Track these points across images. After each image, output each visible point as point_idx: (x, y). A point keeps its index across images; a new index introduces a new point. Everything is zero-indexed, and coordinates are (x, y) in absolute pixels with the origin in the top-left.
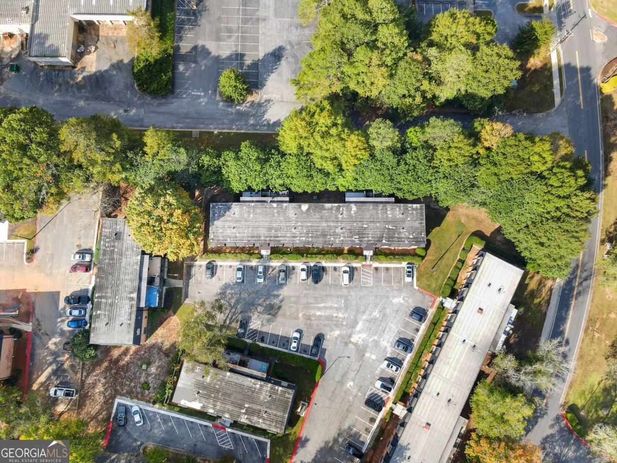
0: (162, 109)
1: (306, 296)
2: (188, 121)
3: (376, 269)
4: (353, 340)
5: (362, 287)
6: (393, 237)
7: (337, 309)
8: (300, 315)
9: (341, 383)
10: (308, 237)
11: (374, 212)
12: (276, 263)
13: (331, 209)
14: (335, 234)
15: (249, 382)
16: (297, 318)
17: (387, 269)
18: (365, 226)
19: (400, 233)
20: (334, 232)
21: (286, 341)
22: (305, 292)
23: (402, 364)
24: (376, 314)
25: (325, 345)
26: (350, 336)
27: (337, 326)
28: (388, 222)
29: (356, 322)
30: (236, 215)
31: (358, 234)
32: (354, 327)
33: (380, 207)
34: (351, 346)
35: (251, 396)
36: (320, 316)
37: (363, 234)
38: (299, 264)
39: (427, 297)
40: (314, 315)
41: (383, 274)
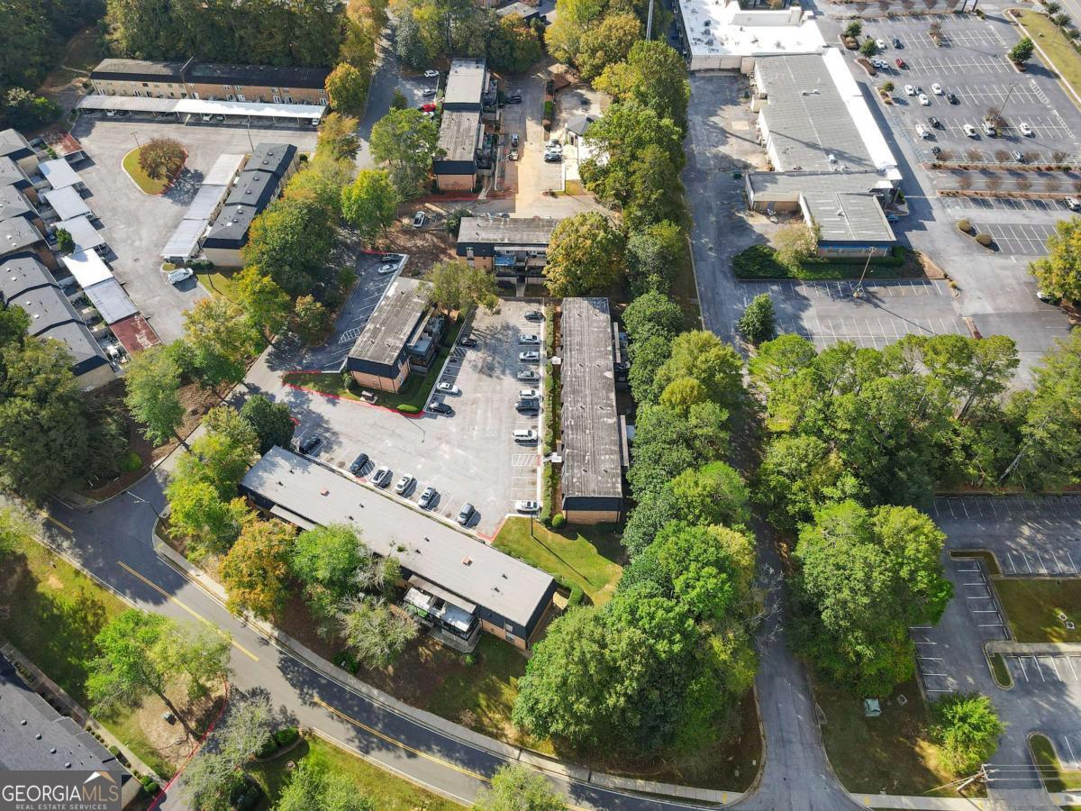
1: (502, 400)
2: (710, 294)
3: (534, 471)
4: (443, 446)
5: (510, 454)
6: (573, 460)
7: (484, 430)
8: (479, 395)
9: (393, 434)
10: (571, 377)
12: (542, 371)
13: (608, 398)
14: (576, 402)
15: (408, 329)
16: (475, 391)
17: (534, 483)
18: (588, 432)
19: (580, 468)
20: (578, 401)
21: (450, 379)
22: (507, 399)
23: (406, 497)
24: (474, 470)
25: (441, 419)
26: (447, 442)
27: (463, 429)
28: (593, 455)
29: (465, 448)
30: (595, 318)
31: (576, 424)
32: (459, 446)
34: (437, 443)
35: (393, 330)
36: (476, 414)
37: (577, 430)
38: (541, 391)
39: (494, 529)
40: (477, 408)
41: (527, 477)
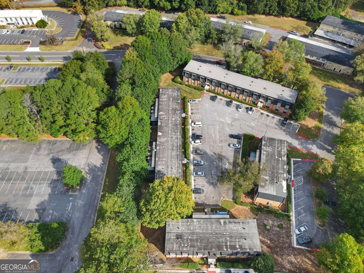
0: (77, 230)
1: (209, 142)
2: (90, 212)
3: (192, 113)
4: (230, 123)
5: (202, 119)
6: (177, 98)
7: (215, 129)
8: (220, 145)
9: (253, 128)
10: (177, 132)
11: (163, 105)
12: (192, 156)
13: (161, 122)
14: (176, 120)
15: (263, 157)
16: (222, 146)
17: (192, 109)
18: (171, 108)
19: (175, 96)
20: (174, 121)
21: (236, 151)
22: (207, 143)
23: (238, 105)
24: (215, 114)
25: (235, 133)
26: (228, 124)
27: (223, 129)
28: (169, 100)
29: (221, 122)
30: (164, 167)
31: (175, 111)
32: (223, 122)
33: (160, 103)
34: (233, 124)
35: (270, 156)
36: (219, 136)
37: (175, 109)
38: (192, 145)
39: (204, 96)
40: (219, 139)
41: (194, 111)
